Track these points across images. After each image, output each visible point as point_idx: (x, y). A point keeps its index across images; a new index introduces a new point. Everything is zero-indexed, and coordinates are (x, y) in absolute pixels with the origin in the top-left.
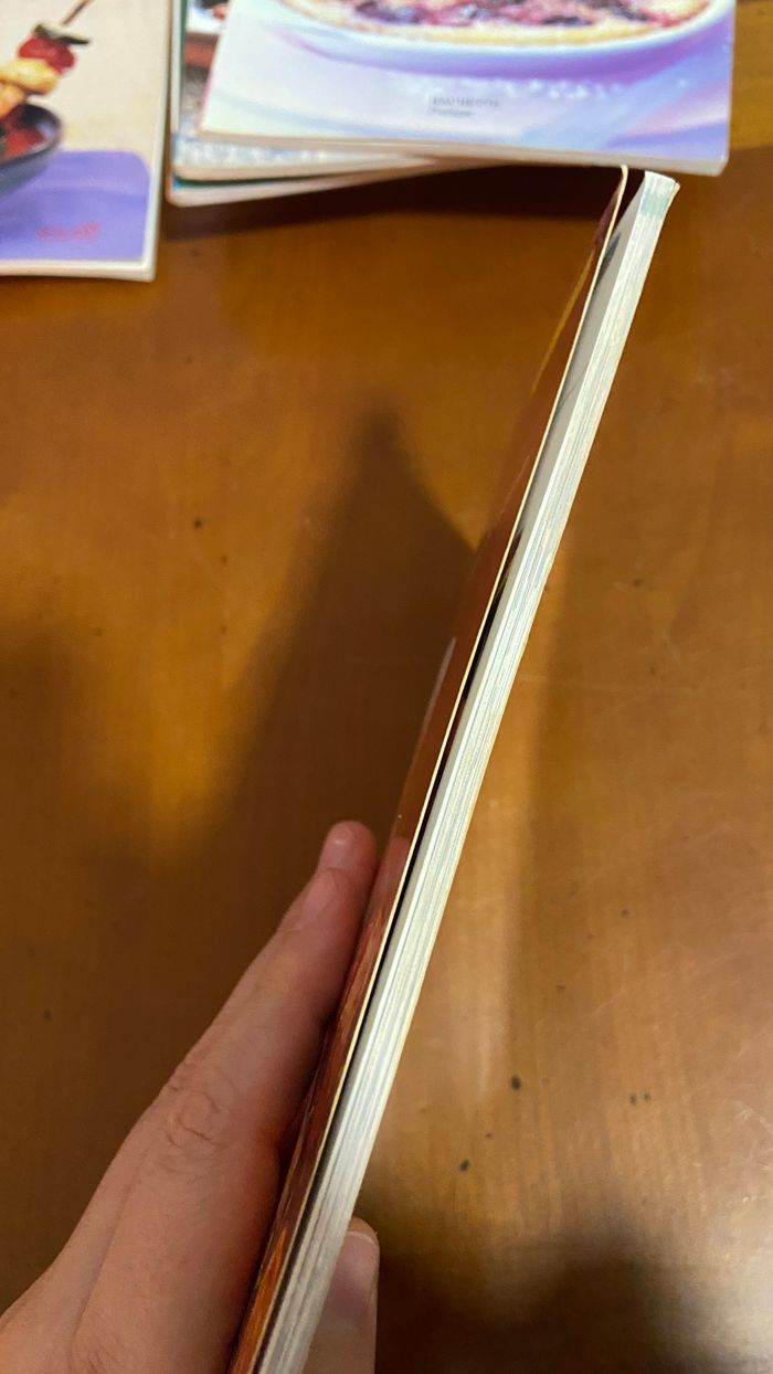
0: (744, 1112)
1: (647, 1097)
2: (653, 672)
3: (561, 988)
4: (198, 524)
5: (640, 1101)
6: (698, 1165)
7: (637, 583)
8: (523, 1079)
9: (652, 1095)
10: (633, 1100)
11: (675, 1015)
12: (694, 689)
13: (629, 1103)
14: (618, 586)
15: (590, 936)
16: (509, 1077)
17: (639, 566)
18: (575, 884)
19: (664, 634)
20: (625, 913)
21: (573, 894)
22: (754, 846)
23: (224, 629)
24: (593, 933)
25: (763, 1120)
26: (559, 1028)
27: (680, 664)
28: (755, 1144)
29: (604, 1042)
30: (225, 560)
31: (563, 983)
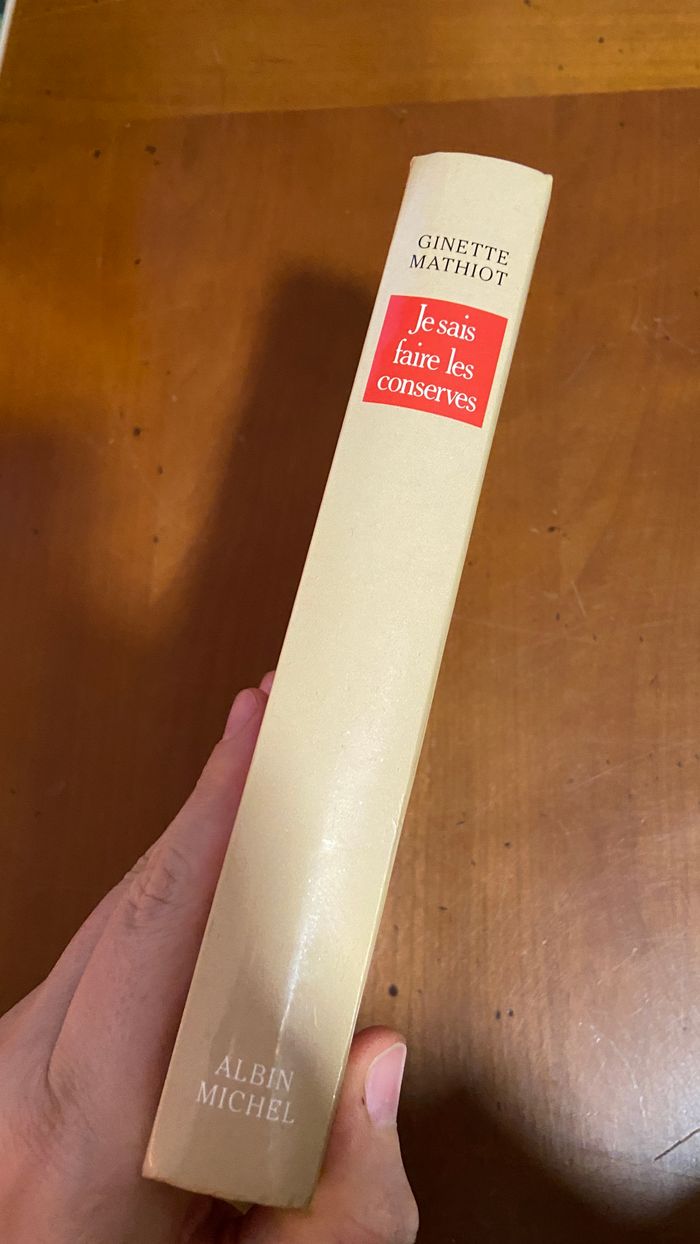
0: (595, 1037)
1: (511, 1014)
2: (558, 617)
3: (442, 908)
4: (137, 432)
5: (504, 1017)
7: (552, 529)
8: (399, 987)
9: (515, 1013)
10: (498, 1015)
11: (544, 942)
12: (595, 638)
13: (493, 1017)
14: (535, 530)
15: (473, 863)
16: (388, 985)
17: (555, 512)
18: (464, 814)
19: (572, 582)
20: (507, 845)
21: (462, 823)
22: (633, 792)
23: (156, 540)
24: (476, 861)
25: (612, 1043)
26: (437, 945)
27: (584, 612)
28: (603, 1064)
29: (478, 961)
30: (160, 471)
31: (445, 905)
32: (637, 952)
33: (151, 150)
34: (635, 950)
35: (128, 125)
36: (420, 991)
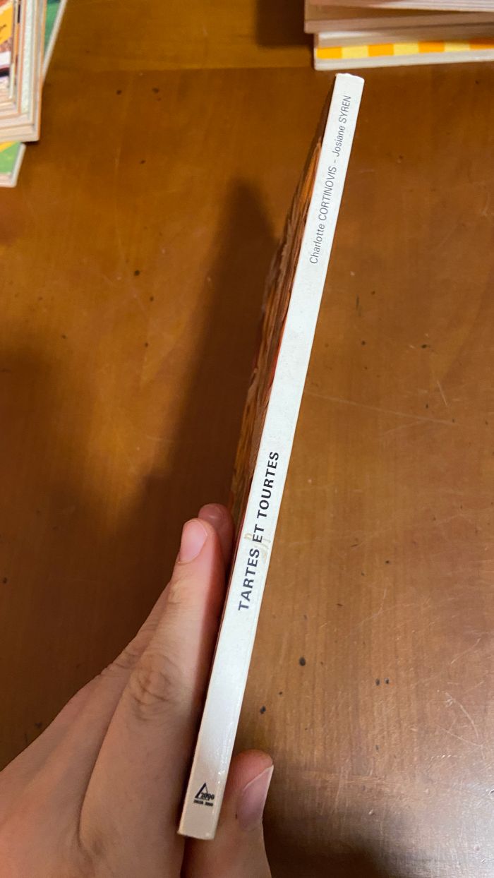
0: (449, 701)
1: (387, 682)
2: (427, 406)
3: (339, 605)
4: (137, 273)
5: (383, 683)
6: (414, 730)
7: (424, 346)
8: (307, 660)
9: (390, 682)
10: (378, 683)
11: (413, 631)
12: (453, 421)
13: (375, 684)
14: (412, 347)
15: (363, 574)
16: (299, 658)
17: (427, 335)
18: (357, 540)
19: (438, 383)
20: (387, 562)
21: (356, 545)
22: (479, 529)
23: (147, 345)
24: (365, 573)
25: (462, 707)
26: (335, 630)
27: (446, 404)
28: (454, 721)
29: (364, 643)
30: (152, 299)
31: (342, 603)
32: (480, 641)
33: (156, 91)
34: (479, 640)
35: (141, 74)
36: (322, 663)
